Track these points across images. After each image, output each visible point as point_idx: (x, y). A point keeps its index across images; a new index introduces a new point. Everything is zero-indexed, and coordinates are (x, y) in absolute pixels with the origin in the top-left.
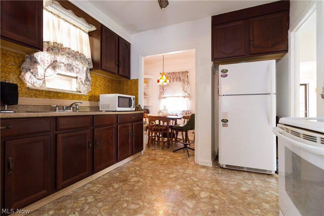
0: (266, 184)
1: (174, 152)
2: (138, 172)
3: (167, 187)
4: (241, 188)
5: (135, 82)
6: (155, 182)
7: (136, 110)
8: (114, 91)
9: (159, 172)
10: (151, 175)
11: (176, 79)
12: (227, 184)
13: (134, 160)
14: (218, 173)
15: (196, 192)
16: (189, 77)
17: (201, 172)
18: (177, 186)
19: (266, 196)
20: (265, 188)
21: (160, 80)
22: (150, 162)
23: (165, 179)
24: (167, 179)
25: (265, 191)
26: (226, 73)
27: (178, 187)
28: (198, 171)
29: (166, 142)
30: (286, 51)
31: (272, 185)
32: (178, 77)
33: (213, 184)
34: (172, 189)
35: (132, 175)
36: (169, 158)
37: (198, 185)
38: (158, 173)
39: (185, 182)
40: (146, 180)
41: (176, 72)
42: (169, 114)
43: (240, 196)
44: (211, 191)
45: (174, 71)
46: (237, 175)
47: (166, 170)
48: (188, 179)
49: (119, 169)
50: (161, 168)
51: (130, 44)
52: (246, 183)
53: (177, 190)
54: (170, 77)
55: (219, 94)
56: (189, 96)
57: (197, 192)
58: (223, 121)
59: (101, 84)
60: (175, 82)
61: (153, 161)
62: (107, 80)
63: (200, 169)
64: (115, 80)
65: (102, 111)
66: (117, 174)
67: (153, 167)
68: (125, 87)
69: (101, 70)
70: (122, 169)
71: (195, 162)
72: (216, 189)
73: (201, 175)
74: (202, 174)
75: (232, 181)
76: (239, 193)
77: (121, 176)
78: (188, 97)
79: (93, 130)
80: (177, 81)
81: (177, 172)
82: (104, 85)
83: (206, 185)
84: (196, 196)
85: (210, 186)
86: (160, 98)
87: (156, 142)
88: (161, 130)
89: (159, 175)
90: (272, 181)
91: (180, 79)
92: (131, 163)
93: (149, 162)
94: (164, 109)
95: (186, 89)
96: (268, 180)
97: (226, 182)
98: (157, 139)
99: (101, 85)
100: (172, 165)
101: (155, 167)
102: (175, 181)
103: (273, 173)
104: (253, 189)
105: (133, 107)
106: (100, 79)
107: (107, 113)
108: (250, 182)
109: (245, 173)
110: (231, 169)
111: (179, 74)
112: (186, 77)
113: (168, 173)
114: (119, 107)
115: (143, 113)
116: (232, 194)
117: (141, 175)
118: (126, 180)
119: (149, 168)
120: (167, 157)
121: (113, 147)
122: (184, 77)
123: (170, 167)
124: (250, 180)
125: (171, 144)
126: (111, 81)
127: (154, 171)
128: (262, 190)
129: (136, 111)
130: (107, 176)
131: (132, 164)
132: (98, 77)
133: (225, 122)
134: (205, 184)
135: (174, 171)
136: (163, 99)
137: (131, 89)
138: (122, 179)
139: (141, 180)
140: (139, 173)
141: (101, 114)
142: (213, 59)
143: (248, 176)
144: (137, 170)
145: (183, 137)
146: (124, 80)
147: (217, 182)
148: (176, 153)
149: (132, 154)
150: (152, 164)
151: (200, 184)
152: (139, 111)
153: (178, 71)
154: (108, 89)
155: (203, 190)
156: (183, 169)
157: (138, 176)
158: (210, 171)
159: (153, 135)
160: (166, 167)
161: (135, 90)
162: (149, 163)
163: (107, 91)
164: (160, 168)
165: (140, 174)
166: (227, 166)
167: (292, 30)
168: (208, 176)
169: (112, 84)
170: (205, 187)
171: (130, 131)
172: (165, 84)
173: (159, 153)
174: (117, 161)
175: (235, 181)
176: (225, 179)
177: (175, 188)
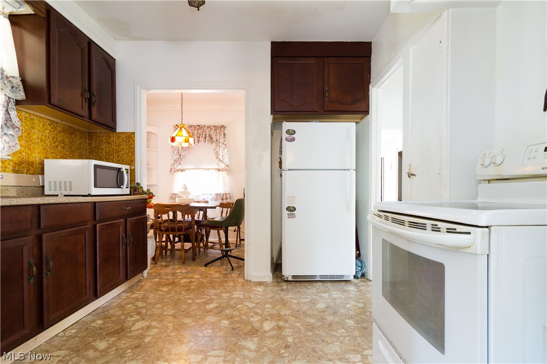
0: (346, 294)
1: (206, 265)
2: (144, 311)
3: (206, 326)
4: (317, 306)
5: (128, 138)
6: (182, 322)
7: (131, 192)
8: (77, 154)
9: (186, 304)
10: (172, 312)
11: (203, 138)
12: (298, 304)
13: (130, 290)
14: (282, 290)
15: (256, 324)
16: (226, 136)
17: (256, 292)
18: (223, 322)
19: (348, 310)
20: (345, 299)
21: (177, 138)
22: (165, 289)
23: (200, 313)
24: (203, 312)
25: (346, 304)
26: (293, 136)
27: (226, 323)
28: (252, 291)
29: (189, 249)
30: (367, 112)
31: (351, 294)
32: (207, 135)
33: (279, 306)
34: (215, 327)
35: (133, 319)
36: (199, 276)
37: (257, 314)
38: (184, 306)
39: (236, 312)
40: (165, 322)
41: (205, 126)
42: (193, 199)
43: (317, 317)
44: (278, 318)
45: (201, 123)
46: (309, 289)
47: (198, 299)
48: (240, 306)
49: (99, 311)
50: (188, 296)
51: (115, 60)
52: (322, 297)
53: (225, 327)
54: (193, 133)
55: (283, 168)
56: (228, 170)
57: (258, 324)
58: (288, 209)
59: (45, 136)
60: (202, 143)
61: (170, 287)
62: (58, 129)
63: (255, 288)
64: (79, 130)
65: (57, 195)
66: (97, 322)
67: (172, 297)
68: (103, 147)
69: (50, 106)
70: (108, 311)
71: (246, 278)
72: (284, 314)
73: (259, 297)
74: (260, 295)
75: (304, 298)
76: (316, 313)
77: (110, 325)
78: (226, 170)
79: (39, 238)
80: (205, 142)
81: (218, 299)
82: (53, 139)
83: (268, 310)
84: (258, 331)
85: (274, 312)
86: (173, 171)
87: (169, 252)
88: (180, 229)
89: (188, 309)
90: (352, 289)
91: (211, 138)
92: (124, 297)
93: (161, 288)
94: (183, 190)
95: (222, 156)
96: (347, 288)
97: (295, 301)
98: (169, 247)
99: (43, 138)
100: (207, 288)
101: (176, 297)
102: (218, 313)
103: (352, 278)
104: (331, 304)
105: (127, 188)
106: (41, 125)
107: (73, 200)
108: (326, 295)
109: (318, 284)
110: (300, 280)
111: (210, 129)
112: (222, 136)
113: (202, 302)
114: (95, 186)
115: (146, 199)
116: (306, 316)
117: (151, 315)
118: (122, 329)
119: (166, 300)
120: (194, 276)
121: (87, 270)
122: (218, 135)
123: (203, 292)
124: (325, 292)
125: (198, 253)
126: (71, 132)
127: (176, 303)
128: (342, 303)
129: (130, 194)
130: (74, 331)
131: (128, 298)
132: (36, 121)
133: (291, 211)
134: (266, 310)
135: (213, 297)
136: (180, 173)
137: (118, 152)
138: (113, 330)
139: (154, 323)
140: (146, 312)
141: (58, 202)
142: (274, 111)
143: (322, 287)
144: (142, 308)
145: (220, 238)
146: (100, 133)
147: (284, 303)
148: (211, 266)
149: (127, 279)
150: (169, 292)
151: (260, 312)
152: (138, 194)
153: (207, 124)
154: (63, 147)
155: (266, 319)
156: (228, 292)
157: (147, 318)
158: (271, 288)
159: (164, 239)
160: (197, 294)
161: (128, 153)
162: (162, 291)
163: (61, 152)
164: (186, 297)
165: (149, 313)
166: (293, 277)
167: (375, 84)
168: (269, 296)
169: (73, 138)
170: (268, 313)
171: (122, 234)
172: (186, 145)
173: (178, 271)
174: (96, 296)
175: (307, 298)
176: (293, 296)
177: (221, 325)
